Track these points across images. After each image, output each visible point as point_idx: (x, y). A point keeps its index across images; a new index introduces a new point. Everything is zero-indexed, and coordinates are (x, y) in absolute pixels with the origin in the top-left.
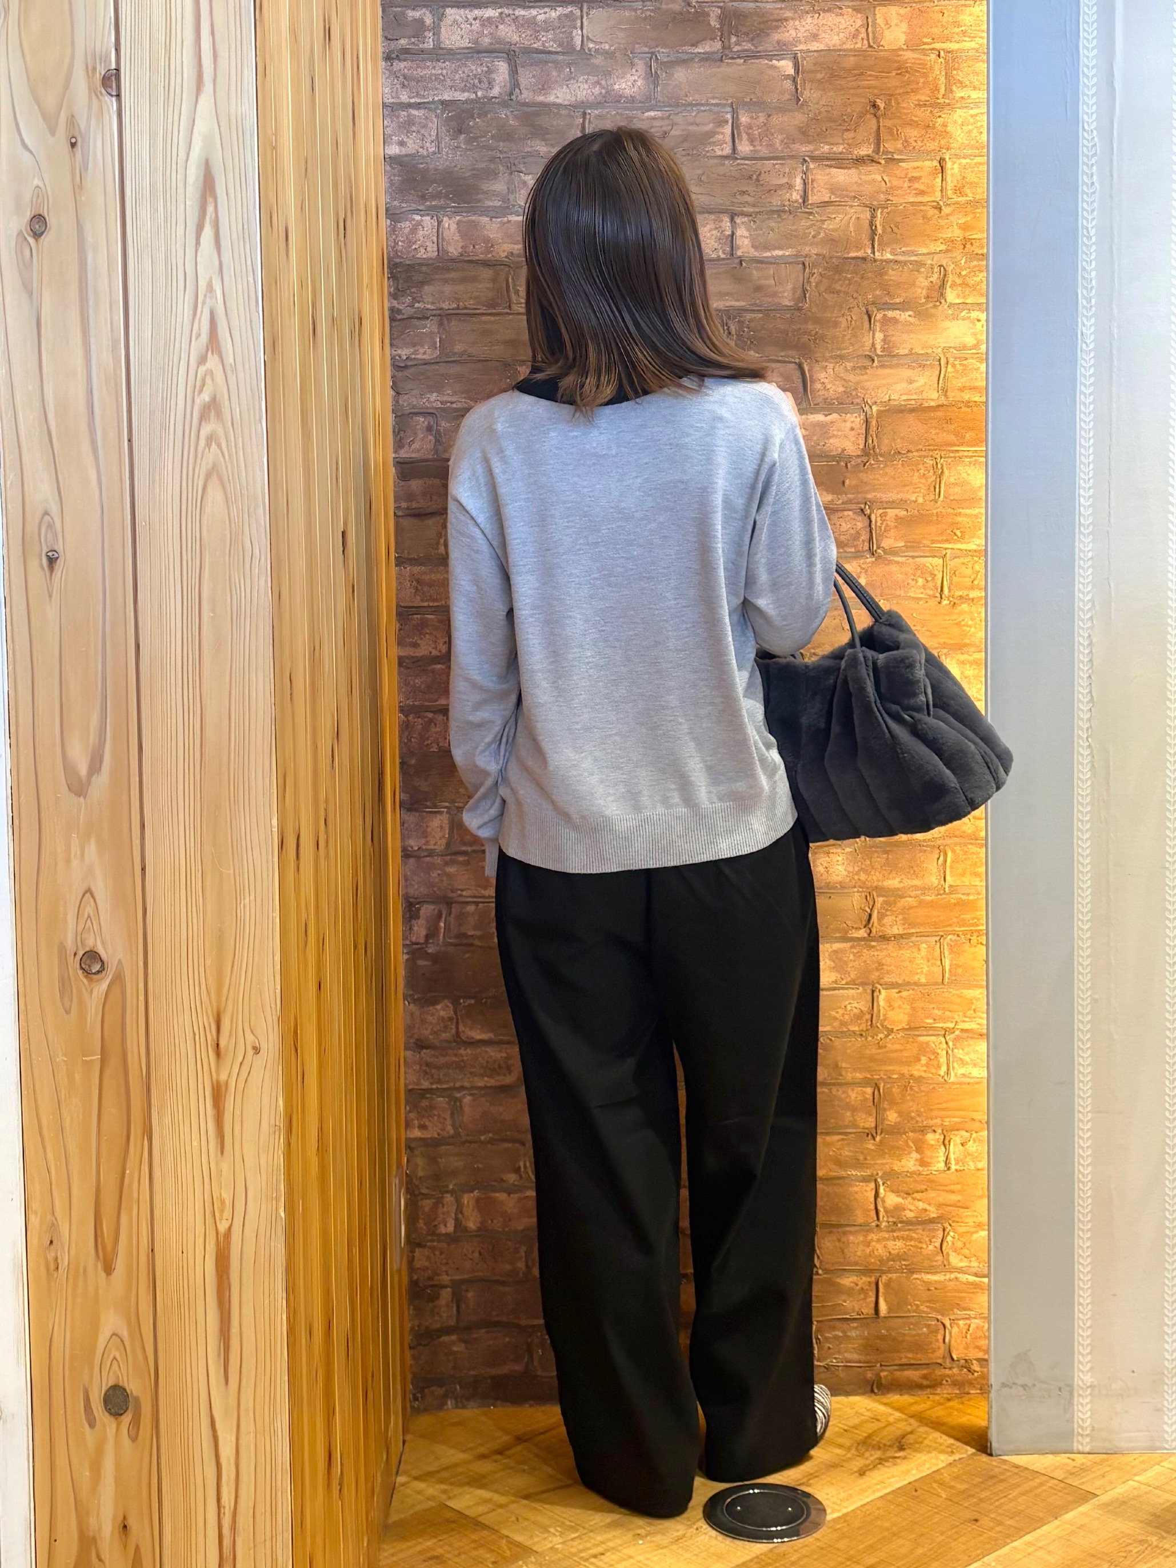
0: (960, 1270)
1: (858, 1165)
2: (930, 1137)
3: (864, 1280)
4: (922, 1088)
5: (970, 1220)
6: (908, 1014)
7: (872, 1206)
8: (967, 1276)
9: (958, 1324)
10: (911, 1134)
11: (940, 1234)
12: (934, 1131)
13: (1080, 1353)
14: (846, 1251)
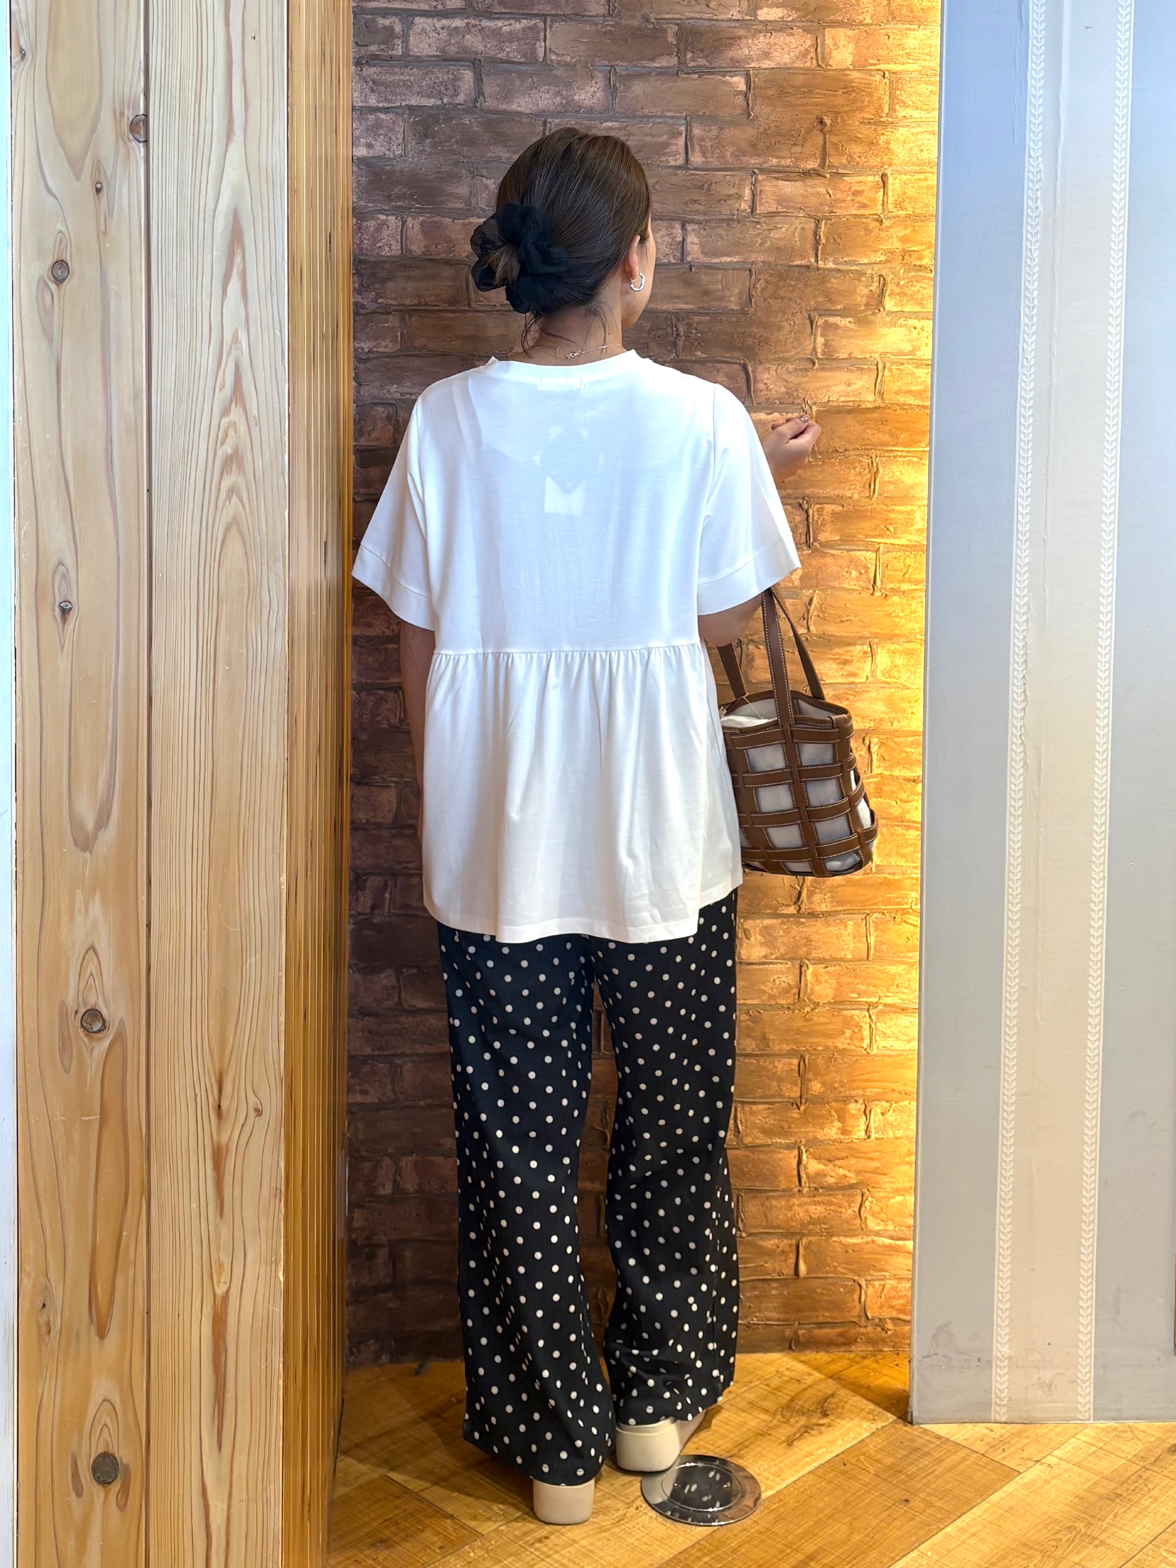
0: (878, 1234)
1: (782, 1132)
2: (852, 1107)
3: (785, 1243)
4: (846, 1060)
5: (888, 1187)
6: (835, 990)
7: (795, 1172)
8: (883, 1239)
9: (874, 1287)
10: (833, 1104)
11: (859, 1199)
12: (856, 1101)
13: (998, 1324)
14: (768, 1215)
